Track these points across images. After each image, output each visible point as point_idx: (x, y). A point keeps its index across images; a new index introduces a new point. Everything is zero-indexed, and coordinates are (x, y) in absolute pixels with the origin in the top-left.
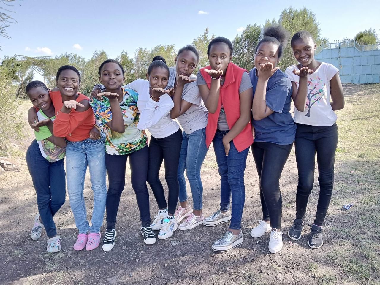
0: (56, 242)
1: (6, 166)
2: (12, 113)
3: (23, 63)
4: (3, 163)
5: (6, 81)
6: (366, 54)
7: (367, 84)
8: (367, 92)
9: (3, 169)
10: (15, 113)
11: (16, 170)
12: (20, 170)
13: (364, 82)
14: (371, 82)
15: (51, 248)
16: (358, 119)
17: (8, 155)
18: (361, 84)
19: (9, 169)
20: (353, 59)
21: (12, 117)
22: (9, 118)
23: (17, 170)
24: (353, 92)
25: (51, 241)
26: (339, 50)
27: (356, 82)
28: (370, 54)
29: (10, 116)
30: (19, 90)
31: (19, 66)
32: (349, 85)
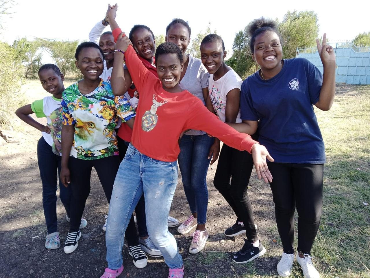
0: (55, 238)
1: (8, 138)
2: (17, 91)
3: (33, 44)
4: (6, 136)
5: (13, 62)
6: (362, 55)
7: (360, 85)
8: (356, 92)
9: (5, 141)
10: (19, 91)
11: (16, 142)
12: (20, 143)
13: (358, 83)
14: (364, 83)
15: (50, 244)
16: (338, 118)
17: (11, 129)
18: (355, 85)
19: (10, 142)
20: (349, 60)
21: (16, 95)
22: (13, 96)
23: (18, 143)
24: (344, 92)
25: (50, 237)
26: (336, 50)
27: (350, 82)
28: (366, 55)
29: (15, 93)
30: (28, 70)
31: (29, 46)
32: (343, 85)
